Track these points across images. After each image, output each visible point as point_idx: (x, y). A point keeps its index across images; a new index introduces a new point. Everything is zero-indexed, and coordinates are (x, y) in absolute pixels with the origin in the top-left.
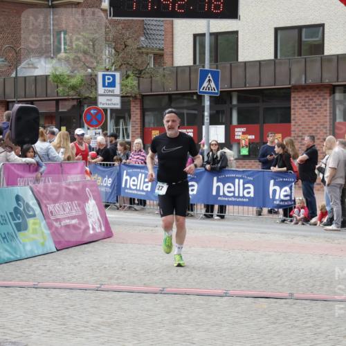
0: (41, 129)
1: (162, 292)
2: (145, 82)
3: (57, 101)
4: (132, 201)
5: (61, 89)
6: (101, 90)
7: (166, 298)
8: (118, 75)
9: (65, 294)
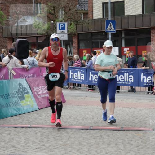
0: (30, 51)
1: (90, 129)
2: (79, 26)
3: (37, 37)
4: (74, 85)
6: (58, 31)
8: (66, 24)
9: (44, 130)
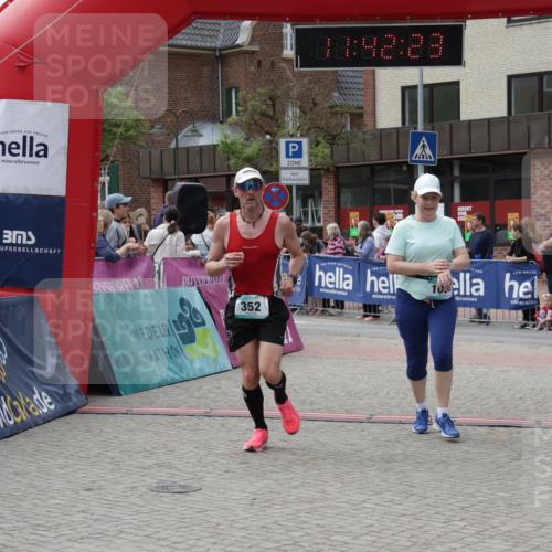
0: (210, 214)
1: (370, 421)
2: (340, 149)
3: (229, 178)
4: (326, 303)
5: (232, 161)
6: (284, 162)
7: (375, 428)
8: (305, 142)
